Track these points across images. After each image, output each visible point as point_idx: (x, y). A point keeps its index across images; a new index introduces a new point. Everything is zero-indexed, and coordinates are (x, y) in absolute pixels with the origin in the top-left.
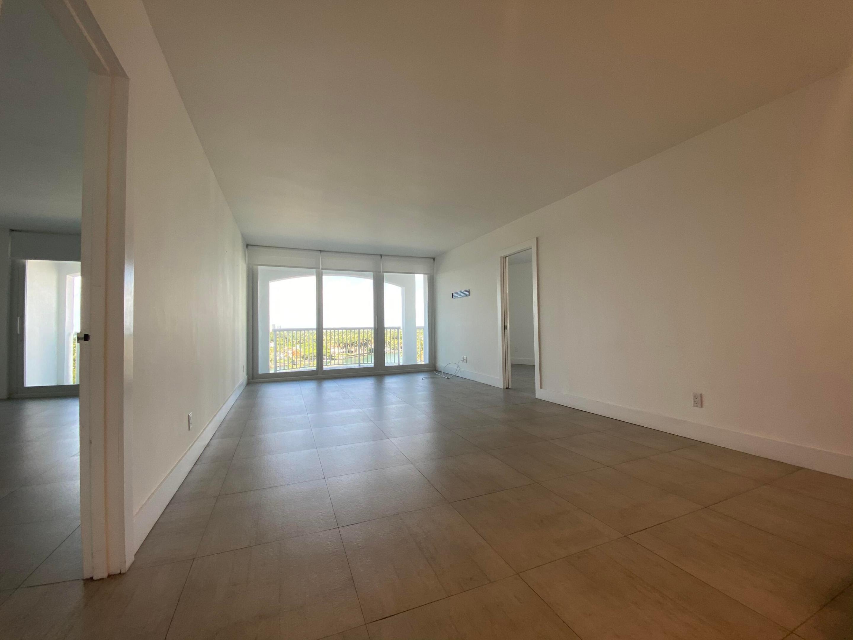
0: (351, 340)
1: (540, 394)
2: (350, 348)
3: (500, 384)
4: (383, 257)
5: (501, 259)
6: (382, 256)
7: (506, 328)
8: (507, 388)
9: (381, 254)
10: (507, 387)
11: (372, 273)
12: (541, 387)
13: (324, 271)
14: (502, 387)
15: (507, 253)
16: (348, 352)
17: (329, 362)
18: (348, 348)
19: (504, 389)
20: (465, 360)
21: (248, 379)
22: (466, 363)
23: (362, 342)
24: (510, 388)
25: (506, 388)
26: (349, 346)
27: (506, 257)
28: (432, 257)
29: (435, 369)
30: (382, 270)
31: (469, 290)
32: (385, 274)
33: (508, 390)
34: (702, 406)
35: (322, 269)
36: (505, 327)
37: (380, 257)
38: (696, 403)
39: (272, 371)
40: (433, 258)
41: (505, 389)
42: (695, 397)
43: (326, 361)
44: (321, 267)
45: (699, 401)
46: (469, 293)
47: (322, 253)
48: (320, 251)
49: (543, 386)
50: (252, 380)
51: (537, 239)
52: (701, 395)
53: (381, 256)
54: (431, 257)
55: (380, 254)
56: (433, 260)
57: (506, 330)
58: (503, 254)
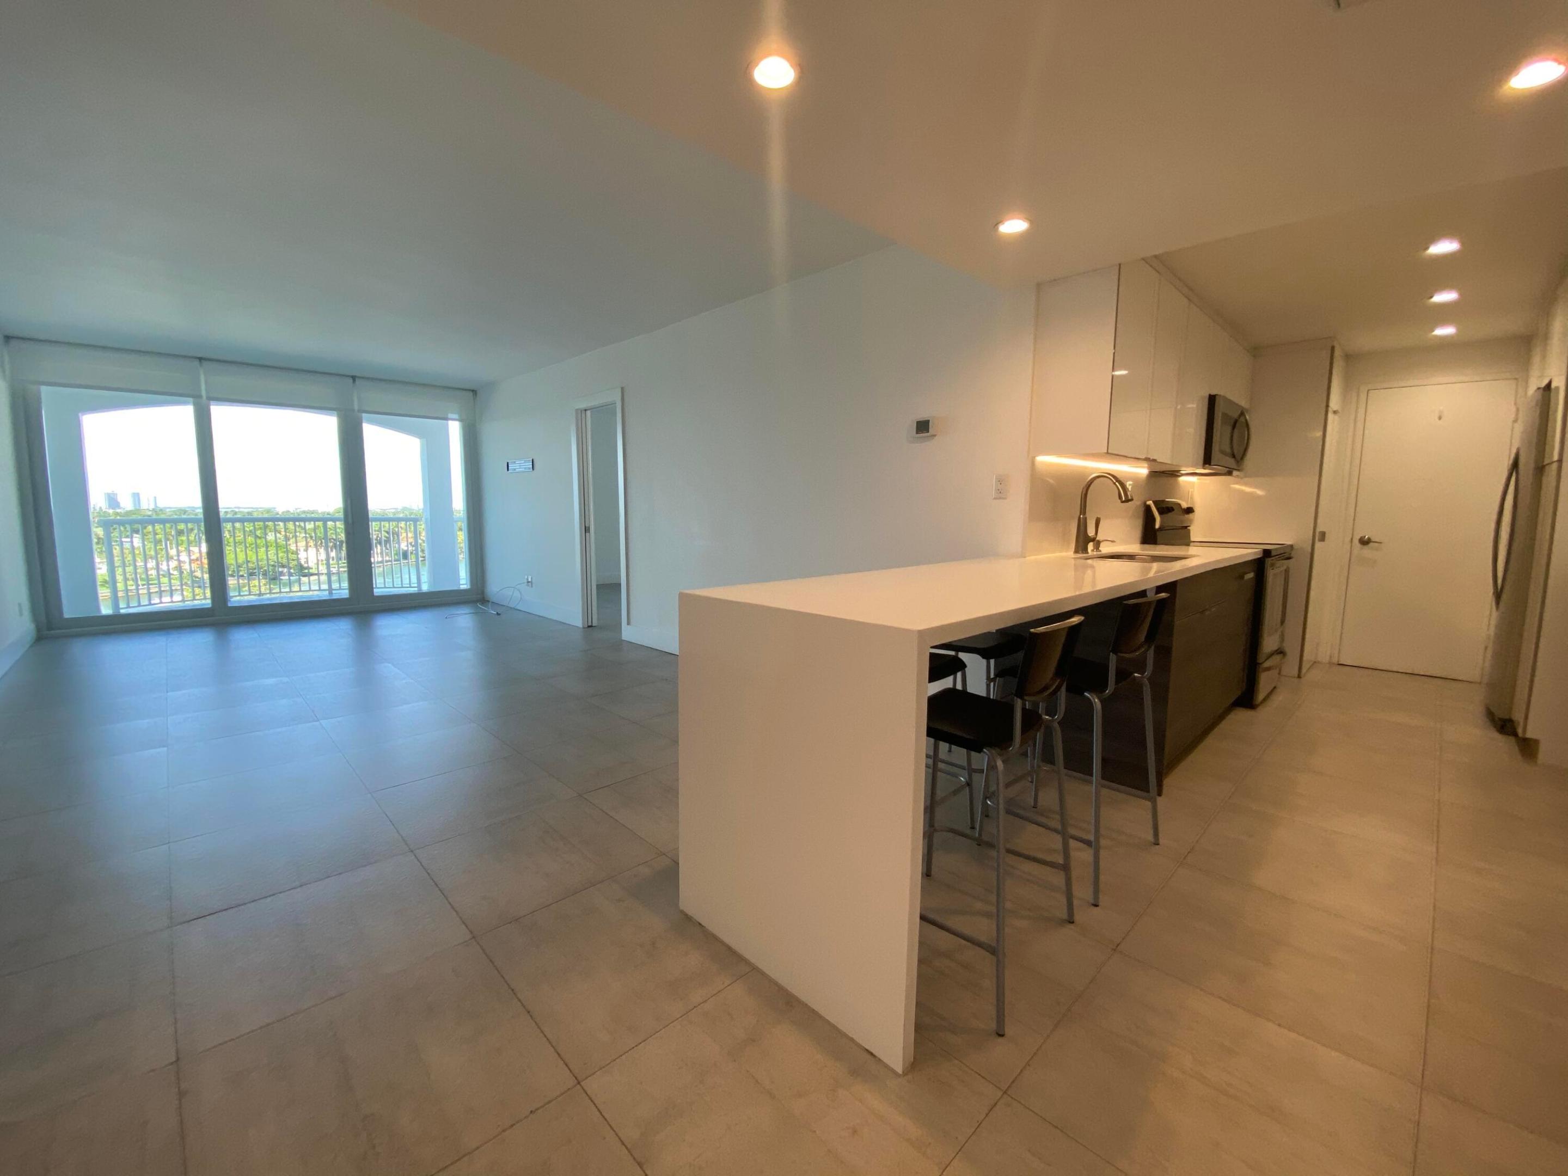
1: (628, 633)
3: (577, 621)
4: (358, 382)
5: (577, 413)
6: (356, 379)
7: (587, 530)
8: (589, 627)
9: (354, 374)
10: (590, 624)
11: (333, 413)
12: (629, 623)
13: (212, 398)
14: (581, 626)
15: (589, 406)
17: (295, 581)
19: (584, 628)
20: (530, 582)
21: (39, 630)
22: (531, 587)
23: (378, 537)
24: (594, 626)
25: (586, 626)
27: (586, 410)
28: (470, 389)
29: (483, 598)
30: (356, 407)
31: (533, 460)
32: (364, 415)
33: (591, 629)
35: (209, 396)
36: (586, 528)
37: (351, 380)
39: (106, 610)
40: (473, 391)
41: (586, 628)
43: (290, 579)
44: (204, 393)
46: (533, 465)
47: (205, 363)
48: (201, 359)
49: (632, 620)
50: (48, 632)
51: (622, 389)
53: (354, 378)
54: (467, 387)
55: (351, 375)
56: (472, 394)
57: (587, 534)
58: (583, 405)
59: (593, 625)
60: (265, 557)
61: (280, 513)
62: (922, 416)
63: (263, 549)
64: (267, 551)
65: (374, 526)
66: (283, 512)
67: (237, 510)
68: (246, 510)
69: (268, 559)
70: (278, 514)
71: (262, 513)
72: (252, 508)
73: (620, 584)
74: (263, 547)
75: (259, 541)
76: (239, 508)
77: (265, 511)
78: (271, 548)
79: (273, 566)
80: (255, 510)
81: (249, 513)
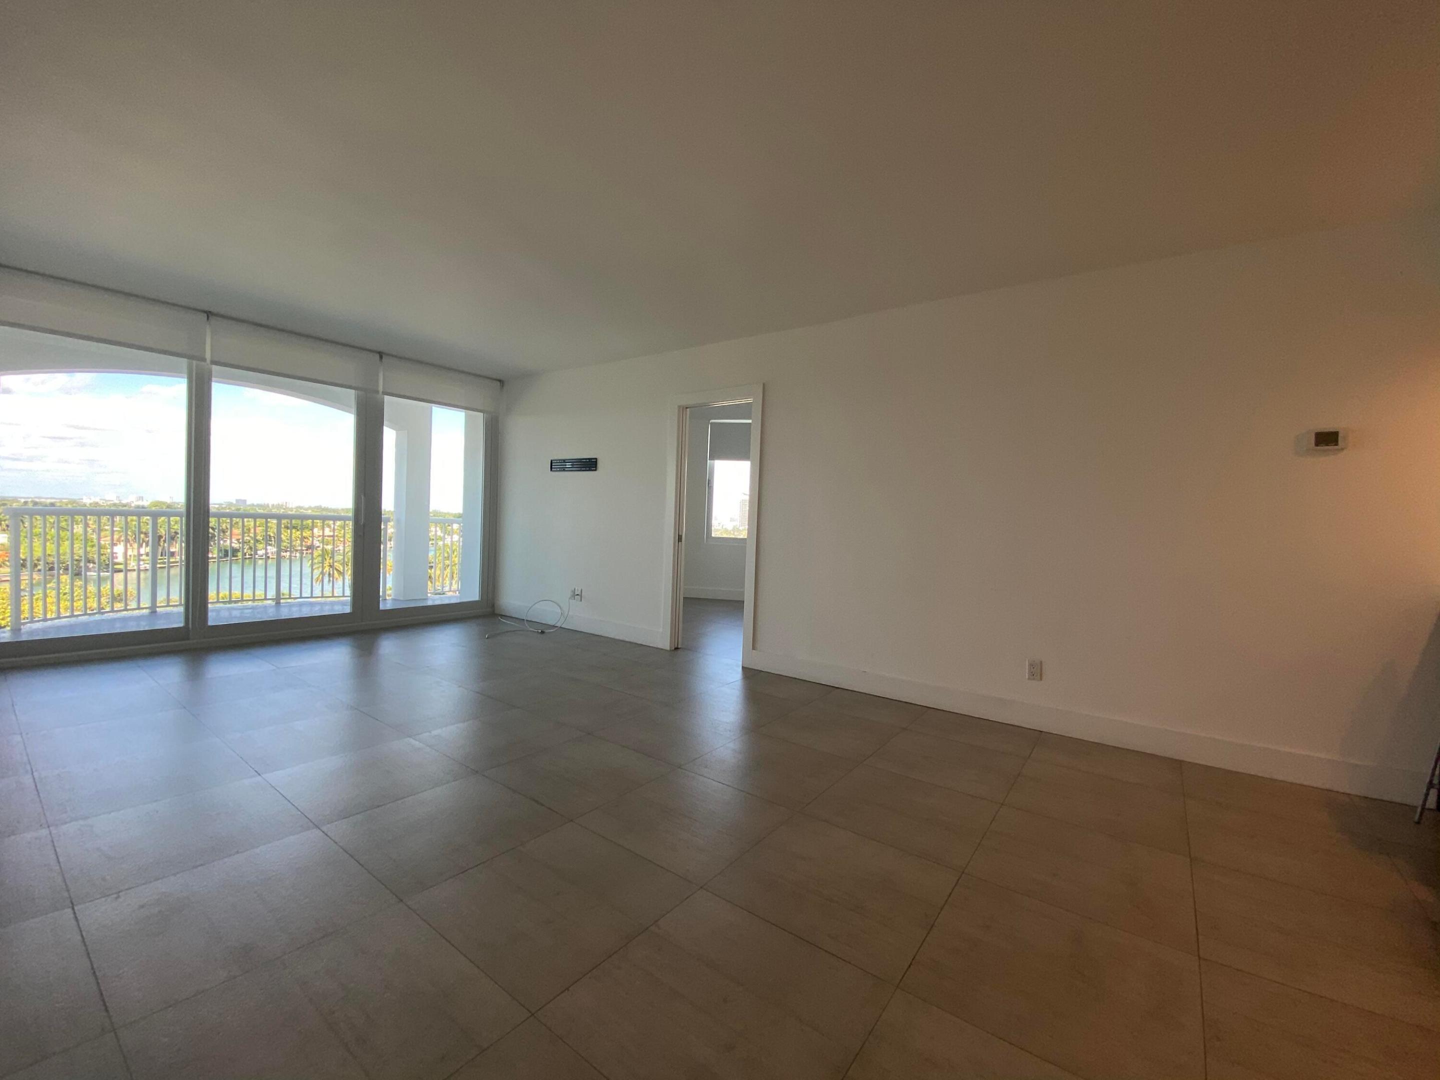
0: (169, 528)
2: (166, 545)
3: (662, 642)
4: (385, 359)
5: (679, 411)
6: (384, 356)
8: (678, 649)
9: (382, 350)
10: (676, 645)
11: (352, 392)
12: (754, 648)
13: (215, 368)
14: (668, 648)
15: (690, 402)
16: (162, 555)
18: (162, 544)
19: (671, 650)
20: (577, 595)
22: (581, 600)
25: (673, 648)
26: (165, 541)
27: (687, 408)
28: (498, 378)
29: (494, 611)
30: (381, 389)
31: (594, 459)
32: (387, 398)
33: (680, 651)
34: (1041, 679)
35: (214, 362)
36: (680, 537)
37: (377, 356)
38: (1032, 676)
40: (500, 381)
41: (673, 650)
42: (1031, 665)
44: (208, 356)
45: (1037, 671)
46: (594, 464)
47: (213, 320)
48: (209, 314)
49: (760, 646)
51: (764, 384)
52: (1041, 663)
53: (381, 355)
54: (494, 377)
55: (378, 350)
56: (499, 384)
57: (680, 543)
58: (684, 402)
59: (679, 647)
60: (68, 551)
61: (88, 505)
62: (1327, 426)
63: (67, 543)
64: (72, 544)
65: (213, 521)
66: (90, 504)
67: (37, 500)
68: (49, 501)
69: (72, 553)
70: (85, 505)
71: (67, 504)
72: (54, 498)
73: (744, 602)
74: (67, 540)
75: (62, 534)
76: (39, 498)
77: (70, 502)
78: (77, 541)
79: (77, 560)
80: (58, 501)
81: (52, 504)
